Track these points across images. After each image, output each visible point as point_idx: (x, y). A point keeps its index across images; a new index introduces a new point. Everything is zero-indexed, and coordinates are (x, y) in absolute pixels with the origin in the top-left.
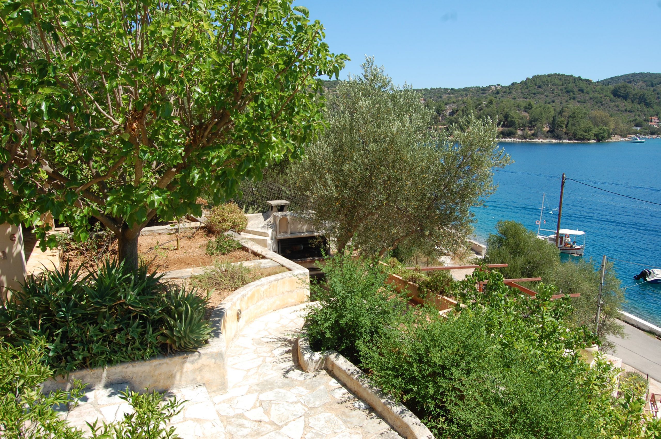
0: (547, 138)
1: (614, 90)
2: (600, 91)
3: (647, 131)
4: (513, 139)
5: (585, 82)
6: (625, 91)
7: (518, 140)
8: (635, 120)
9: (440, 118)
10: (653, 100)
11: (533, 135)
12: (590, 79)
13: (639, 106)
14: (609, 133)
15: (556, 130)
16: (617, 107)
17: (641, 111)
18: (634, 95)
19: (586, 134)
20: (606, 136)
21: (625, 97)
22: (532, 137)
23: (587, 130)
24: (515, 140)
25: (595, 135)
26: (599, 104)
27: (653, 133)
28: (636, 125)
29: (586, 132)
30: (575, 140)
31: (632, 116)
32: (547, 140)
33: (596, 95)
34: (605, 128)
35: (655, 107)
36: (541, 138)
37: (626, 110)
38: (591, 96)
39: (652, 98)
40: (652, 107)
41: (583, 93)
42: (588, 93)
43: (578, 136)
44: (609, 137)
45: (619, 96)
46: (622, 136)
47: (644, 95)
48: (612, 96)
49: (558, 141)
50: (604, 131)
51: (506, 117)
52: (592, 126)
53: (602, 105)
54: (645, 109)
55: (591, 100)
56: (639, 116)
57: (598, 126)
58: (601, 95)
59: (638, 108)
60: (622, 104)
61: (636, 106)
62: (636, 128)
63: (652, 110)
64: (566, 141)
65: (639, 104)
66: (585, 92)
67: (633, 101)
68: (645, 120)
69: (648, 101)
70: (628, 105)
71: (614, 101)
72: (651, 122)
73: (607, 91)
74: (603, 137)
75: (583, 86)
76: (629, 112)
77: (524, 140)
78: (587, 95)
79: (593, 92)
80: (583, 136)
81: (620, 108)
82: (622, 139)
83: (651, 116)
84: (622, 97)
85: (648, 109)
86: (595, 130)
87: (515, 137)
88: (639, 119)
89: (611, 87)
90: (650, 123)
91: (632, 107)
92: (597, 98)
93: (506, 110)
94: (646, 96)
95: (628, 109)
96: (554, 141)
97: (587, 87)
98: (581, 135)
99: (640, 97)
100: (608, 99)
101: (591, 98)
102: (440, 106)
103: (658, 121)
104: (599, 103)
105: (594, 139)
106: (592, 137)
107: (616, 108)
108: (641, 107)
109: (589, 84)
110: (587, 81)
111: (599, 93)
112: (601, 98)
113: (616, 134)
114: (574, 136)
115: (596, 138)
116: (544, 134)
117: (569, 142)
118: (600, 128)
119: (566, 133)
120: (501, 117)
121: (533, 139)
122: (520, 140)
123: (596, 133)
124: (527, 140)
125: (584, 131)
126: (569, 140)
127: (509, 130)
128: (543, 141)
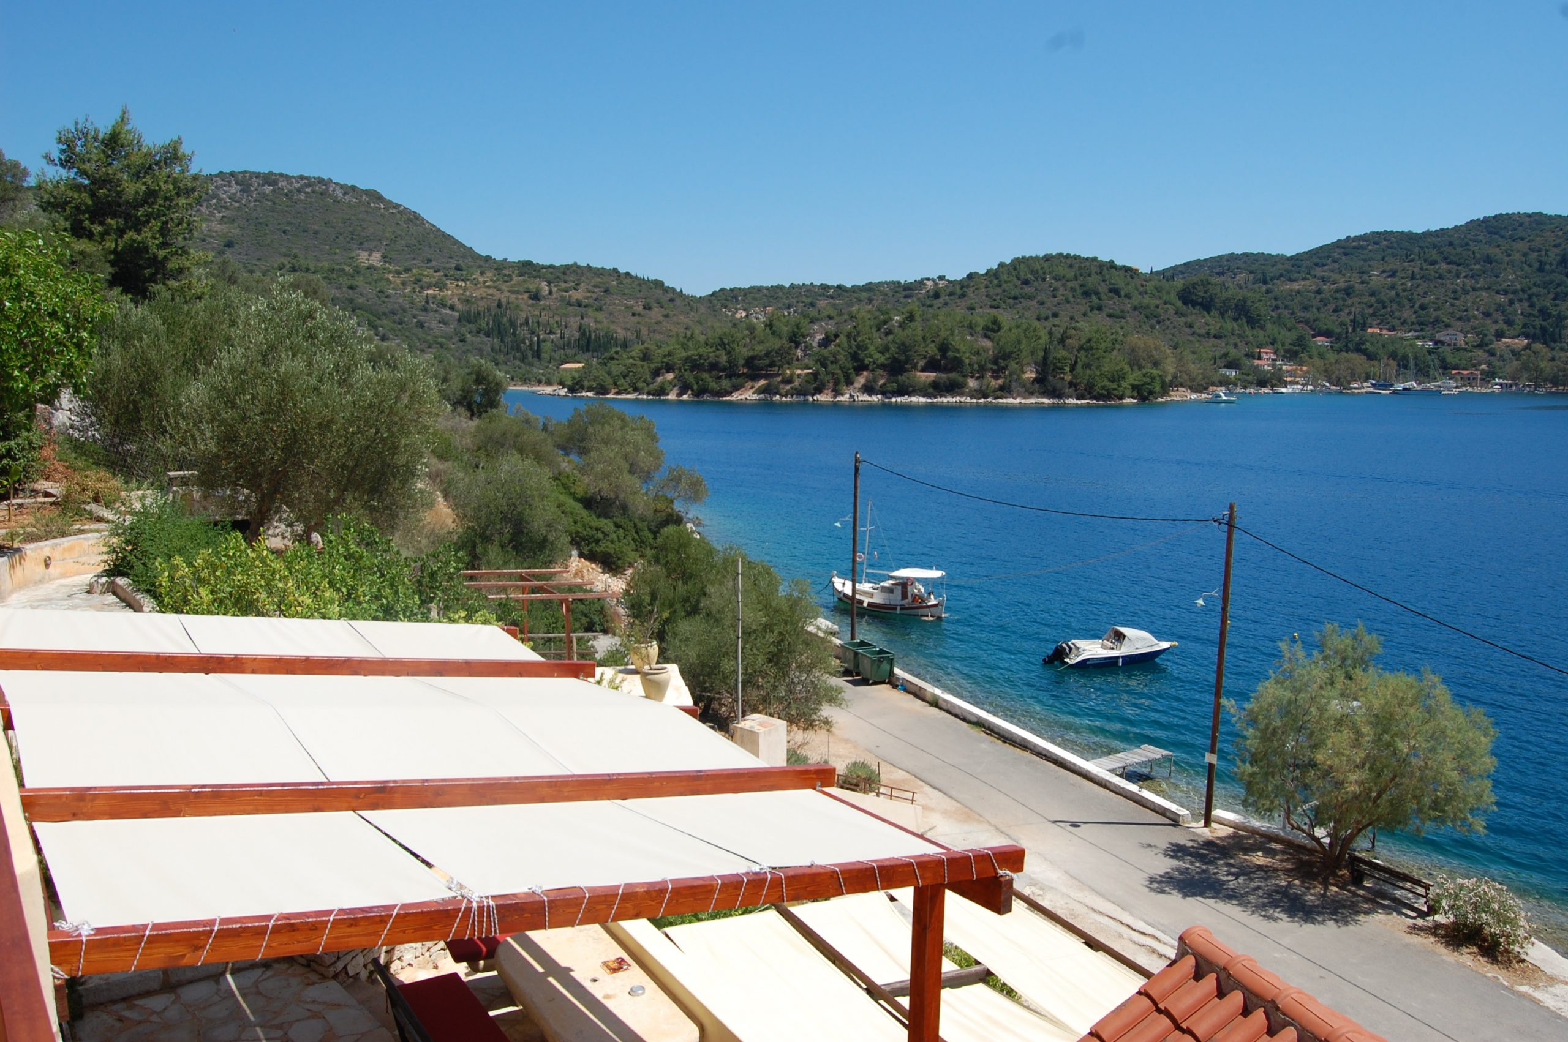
0: (1031, 394)
1: (1184, 290)
2: (1155, 292)
3: (1250, 378)
4: (957, 399)
5: (1122, 273)
6: (1206, 292)
7: (968, 400)
8: (1226, 355)
9: (799, 353)
10: (1263, 312)
11: (1002, 388)
12: (1134, 266)
13: (1235, 325)
14: (1163, 383)
15: (1050, 378)
16: (1191, 326)
17: (1240, 336)
18: (1224, 302)
19: (1114, 386)
20: (1158, 389)
21: (1206, 306)
22: (999, 393)
23: (1117, 377)
24: (963, 400)
25: (1134, 387)
26: (1154, 321)
27: (1262, 383)
28: (1229, 366)
29: (1112, 382)
30: (1091, 398)
31: (1221, 347)
32: (1032, 401)
33: (1146, 300)
34: (1155, 372)
35: (1269, 326)
36: (1019, 395)
37: (1208, 334)
38: (1135, 301)
39: (1262, 308)
40: (1262, 328)
41: (1120, 296)
42: (1128, 296)
43: (1097, 389)
44: (1165, 392)
45: (1194, 304)
46: (1194, 390)
47: (1245, 302)
48: (1179, 304)
49: (1056, 401)
50: (1153, 378)
51: (943, 349)
52: (1127, 368)
53: (1159, 322)
54: (1249, 332)
55: (1137, 313)
56: (1236, 346)
57: (1140, 368)
58: (1158, 302)
59: (1233, 330)
60: (1203, 321)
61: (1230, 325)
62: (1228, 372)
63: (1261, 333)
64: (1071, 401)
65: (1236, 319)
66: (1123, 293)
67: (1222, 315)
68: (1247, 355)
69: (1254, 315)
70: (1212, 322)
71: (1183, 315)
72: (1260, 358)
73: (1168, 293)
74: (1151, 393)
75: (1119, 281)
76: (1215, 337)
77: (982, 400)
78: (1127, 301)
79: (1140, 294)
80: (1107, 390)
81: (1196, 328)
82: (1194, 396)
83: (1260, 346)
84: (1201, 304)
85: (1255, 332)
86: (1133, 377)
87: (962, 395)
88: (1233, 352)
89: (1179, 283)
90: (1256, 362)
91: (1221, 327)
92: (1148, 307)
93: (944, 334)
94: (1249, 303)
95: (1212, 332)
96: (1046, 401)
97: (1128, 284)
98: (1103, 388)
99: (1237, 306)
100: (1172, 311)
101: (1135, 309)
102: (798, 326)
103: (1273, 357)
104: (1152, 317)
105: (1133, 398)
106: (1128, 392)
107: (1188, 330)
108: (1241, 326)
109: (1132, 278)
110: (1127, 269)
111: (1153, 296)
112: (1157, 307)
113: (1182, 385)
114: (1088, 391)
115: (1136, 394)
116: (1024, 386)
117: (1079, 402)
118: (1144, 371)
119: (1071, 384)
120: (932, 350)
121: (1001, 398)
122: (975, 401)
123: (1136, 383)
124: (989, 400)
125: (1109, 380)
126: (1078, 399)
127: (948, 379)
128: (1023, 401)
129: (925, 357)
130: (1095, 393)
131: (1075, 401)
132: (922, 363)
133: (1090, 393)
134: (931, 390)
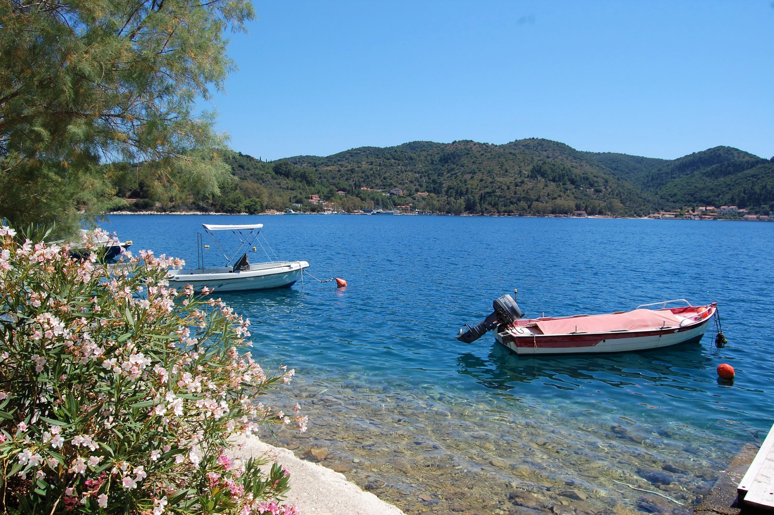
0: (191, 210)
1: (275, 167)
2: (261, 167)
3: (307, 208)
4: (149, 212)
5: (245, 158)
6: (286, 168)
7: (156, 213)
8: (296, 197)
10: (313, 178)
11: (174, 207)
12: (252, 156)
13: (300, 184)
14: (262, 206)
15: (201, 201)
16: (279, 184)
17: (303, 189)
18: (295, 173)
19: (235, 205)
20: (259, 208)
21: (287, 175)
22: (173, 209)
23: (237, 201)
24: (152, 213)
25: (246, 207)
26: (261, 181)
27: (313, 210)
28: (297, 202)
29: (234, 203)
30: (223, 212)
31: (294, 193)
32: (192, 213)
33: (257, 171)
34: (257, 200)
35: (317, 185)
36: (184, 210)
37: (288, 188)
38: (252, 172)
39: (314, 177)
40: (314, 186)
41: (244, 169)
42: (248, 169)
43: (226, 207)
44: (263, 211)
45: (281, 174)
46: (278, 210)
47: (305, 173)
48: (274, 173)
49: (204, 213)
50: (256, 203)
51: (141, 185)
52: (242, 197)
53: (263, 182)
54: (307, 187)
55: (252, 177)
56: (301, 194)
58: (263, 172)
59: (299, 186)
60: (285, 182)
61: (298, 184)
62: (297, 205)
63: (313, 188)
64: (212, 213)
65: (301, 182)
66: (245, 168)
67: (294, 179)
68: (306, 198)
69: (309, 179)
70: (290, 182)
71: (275, 179)
72: (312, 199)
73: (268, 168)
74: (255, 210)
75: (244, 162)
76: (291, 189)
77: (163, 213)
78: (248, 171)
79: (254, 168)
80: (232, 208)
81: (282, 185)
82: (278, 213)
83: (313, 194)
84: (284, 174)
85: (310, 188)
86: (246, 202)
87: (152, 210)
88: (299, 196)
89: (273, 165)
90: (310, 200)
91: (294, 185)
92: (258, 174)
93: (142, 178)
94: (307, 174)
95: (290, 187)
96: (199, 213)
97: (248, 164)
98: (229, 206)
99: (301, 175)
100: (270, 177)
101: (252, 175)
103: (318, 199)
104: (260, 179)
105: (246, 212)
106: (243, 209)
107: (277, 186)
108: (303, 185)
109: (250, 160)
110: (248, 157)
111: (261, 169)
112: (263, 175)
113: (272, 209)
115: (247, 211)
116: (187, 206)
117: (217, 214)
118: (251, 199)
119: (212, 205)
120: (136, 186)
121: (174, 212)
122: (159, 213)
123: (247, 205)
124: (167, 213)
125: (232, 203)
126: (216, 212)
127: (144, 202)
128: (186, 213)
129: (130, 190)
130: (225, 209)
131: (215, 213)
132: (128, 194)
133: (222, 209)
134: (134, 208)
